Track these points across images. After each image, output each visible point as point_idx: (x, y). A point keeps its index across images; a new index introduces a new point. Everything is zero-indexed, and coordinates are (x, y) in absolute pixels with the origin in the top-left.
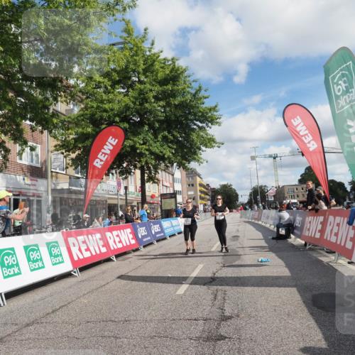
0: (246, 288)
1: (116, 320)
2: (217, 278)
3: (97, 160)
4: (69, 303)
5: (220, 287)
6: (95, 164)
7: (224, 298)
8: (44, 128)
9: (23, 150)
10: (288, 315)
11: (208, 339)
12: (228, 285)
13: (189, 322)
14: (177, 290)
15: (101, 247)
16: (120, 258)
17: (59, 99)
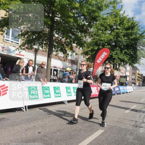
2: (142, 111)
3: (98, 60)
5: (143, 114)
6: (97, 61)
8: (80, 47)
9: (72, 54)
13: (130, 121)
15: (96, 92)
17: (87, 36)
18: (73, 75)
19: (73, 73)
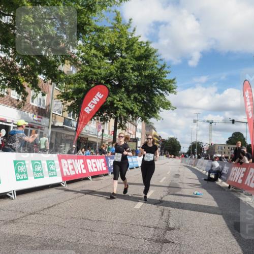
0: (185, 211)
1: (92, 219)
2: (164, 201)
3: (87, 108)
4: (59, 204)
5: (166, 208)
6: (85, 110)
7: (169, 215)
8: (53, 81)
9: (37, 95)
10: (216, 233)
11: (157, 241)
12: (171, 207)
13: (144, 228)
14: (135, 205)
15: (82, 169)
16: (95, 179)
17: (66, 61)
18: (33, 135)
19: (31, 131)
